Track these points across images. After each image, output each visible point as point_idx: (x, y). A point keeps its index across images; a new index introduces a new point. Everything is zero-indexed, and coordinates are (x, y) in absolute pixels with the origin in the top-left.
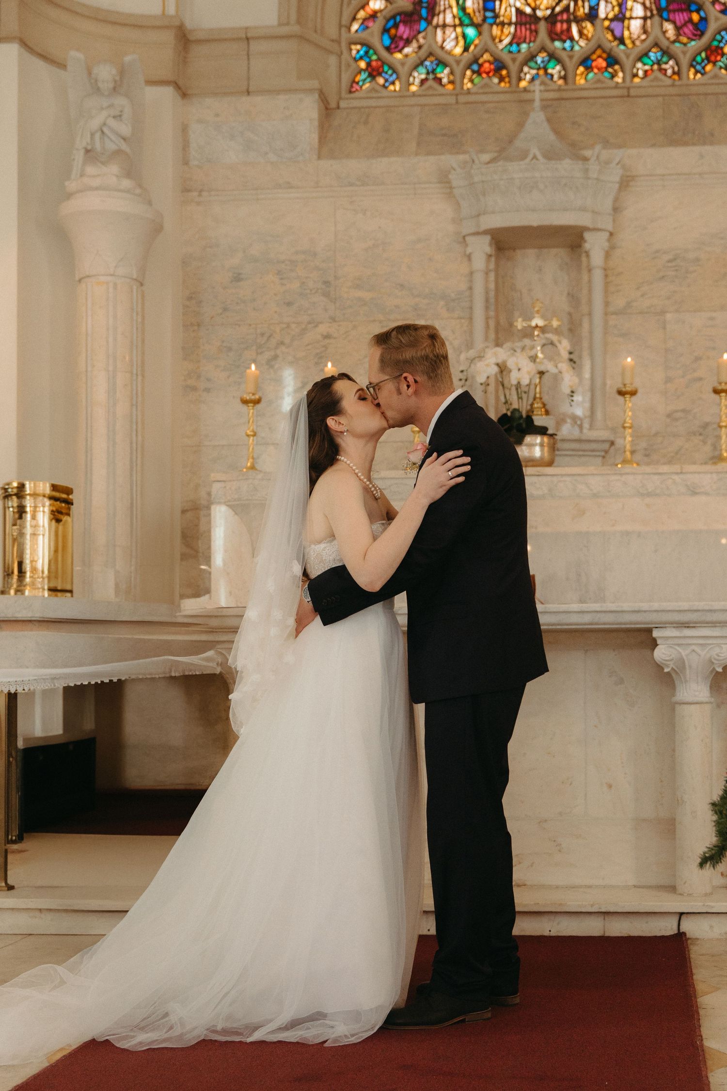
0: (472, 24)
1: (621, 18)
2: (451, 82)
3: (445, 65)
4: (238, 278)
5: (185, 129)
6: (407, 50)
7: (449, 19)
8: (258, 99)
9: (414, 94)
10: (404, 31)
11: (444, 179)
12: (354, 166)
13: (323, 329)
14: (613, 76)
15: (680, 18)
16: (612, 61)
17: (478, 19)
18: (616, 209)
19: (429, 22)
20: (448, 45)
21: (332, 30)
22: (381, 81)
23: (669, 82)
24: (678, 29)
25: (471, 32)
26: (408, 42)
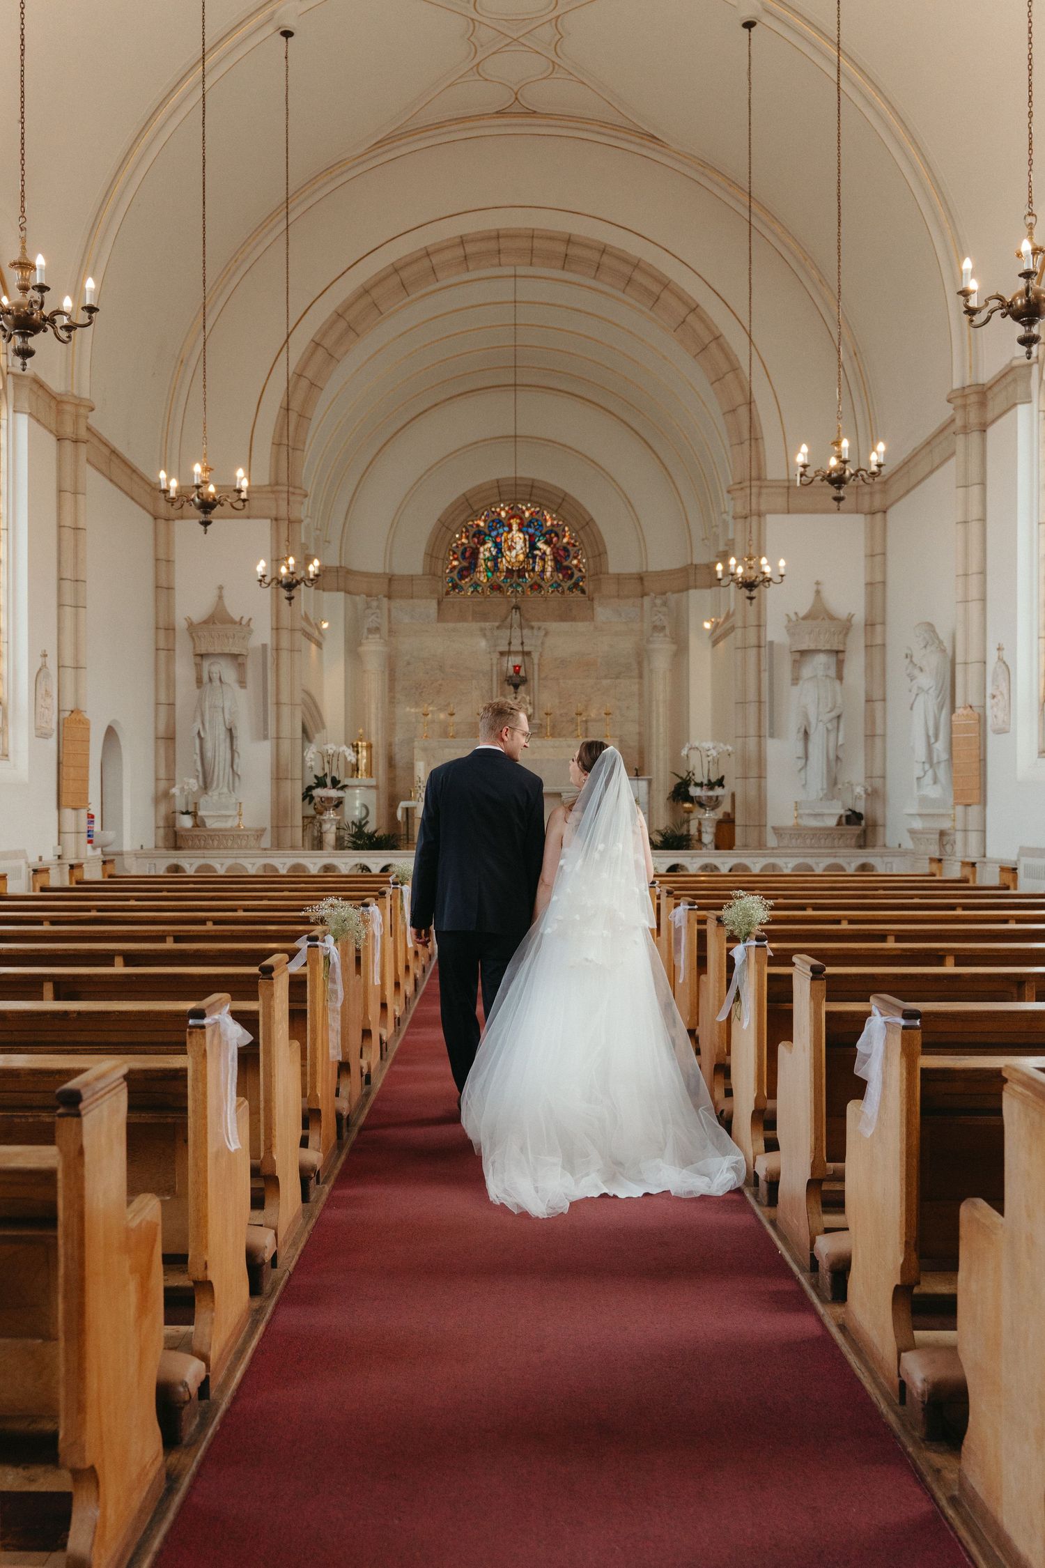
0: (490, 571)
1: (543, 571)
2: (483, 592)
3: (480, 586)
4: (409, 664)
5: (389, 610)
6: (467, 580)
7: (482, 569)
8: (415, 601)
9: (469, 597)
10: (465, 573)
11: (482, 630)
12: (451, 625)
13: (439, 682)
14: (541, 592)
15: (564, 572)
16: (540, 586)
17: (492, 570)
18: (543, 643)
19: (474, 571)
20: (481, 579)
21: (440, 573)
22: (457, 591)
23: (559, 595)
24: (564, 576)
25: (490, 574)
26: (467, 577)
